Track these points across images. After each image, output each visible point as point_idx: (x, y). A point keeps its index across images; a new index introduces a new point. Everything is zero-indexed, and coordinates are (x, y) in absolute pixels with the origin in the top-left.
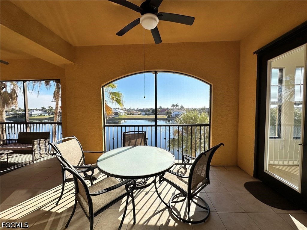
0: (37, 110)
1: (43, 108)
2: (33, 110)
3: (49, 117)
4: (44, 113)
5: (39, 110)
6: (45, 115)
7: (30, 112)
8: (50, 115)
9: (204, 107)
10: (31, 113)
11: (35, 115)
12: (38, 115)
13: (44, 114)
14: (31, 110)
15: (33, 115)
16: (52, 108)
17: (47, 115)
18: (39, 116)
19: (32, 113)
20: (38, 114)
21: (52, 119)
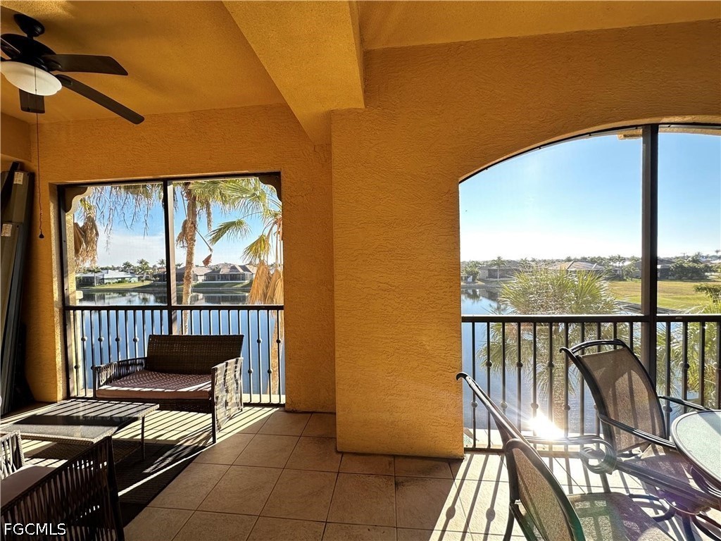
0: (114, 269)
1: (127, 265)
2: (106, 269)
3: (141, 284)
4: (130, 276)
5: (118, 268)
6: (132, 280)
7: (100, 274)
8: (143, 281)
9: (499, 258)
10: (102, 277)
11: (110, 281)
12: (116, 280)
13: (131, 278)
14: (102, 269)
15: (106, 281)
16: (146, 263)
17: (136, 279)
18: (119, 282)
19: (103, 275)
20: (117, 278)
21: (147, 289)
